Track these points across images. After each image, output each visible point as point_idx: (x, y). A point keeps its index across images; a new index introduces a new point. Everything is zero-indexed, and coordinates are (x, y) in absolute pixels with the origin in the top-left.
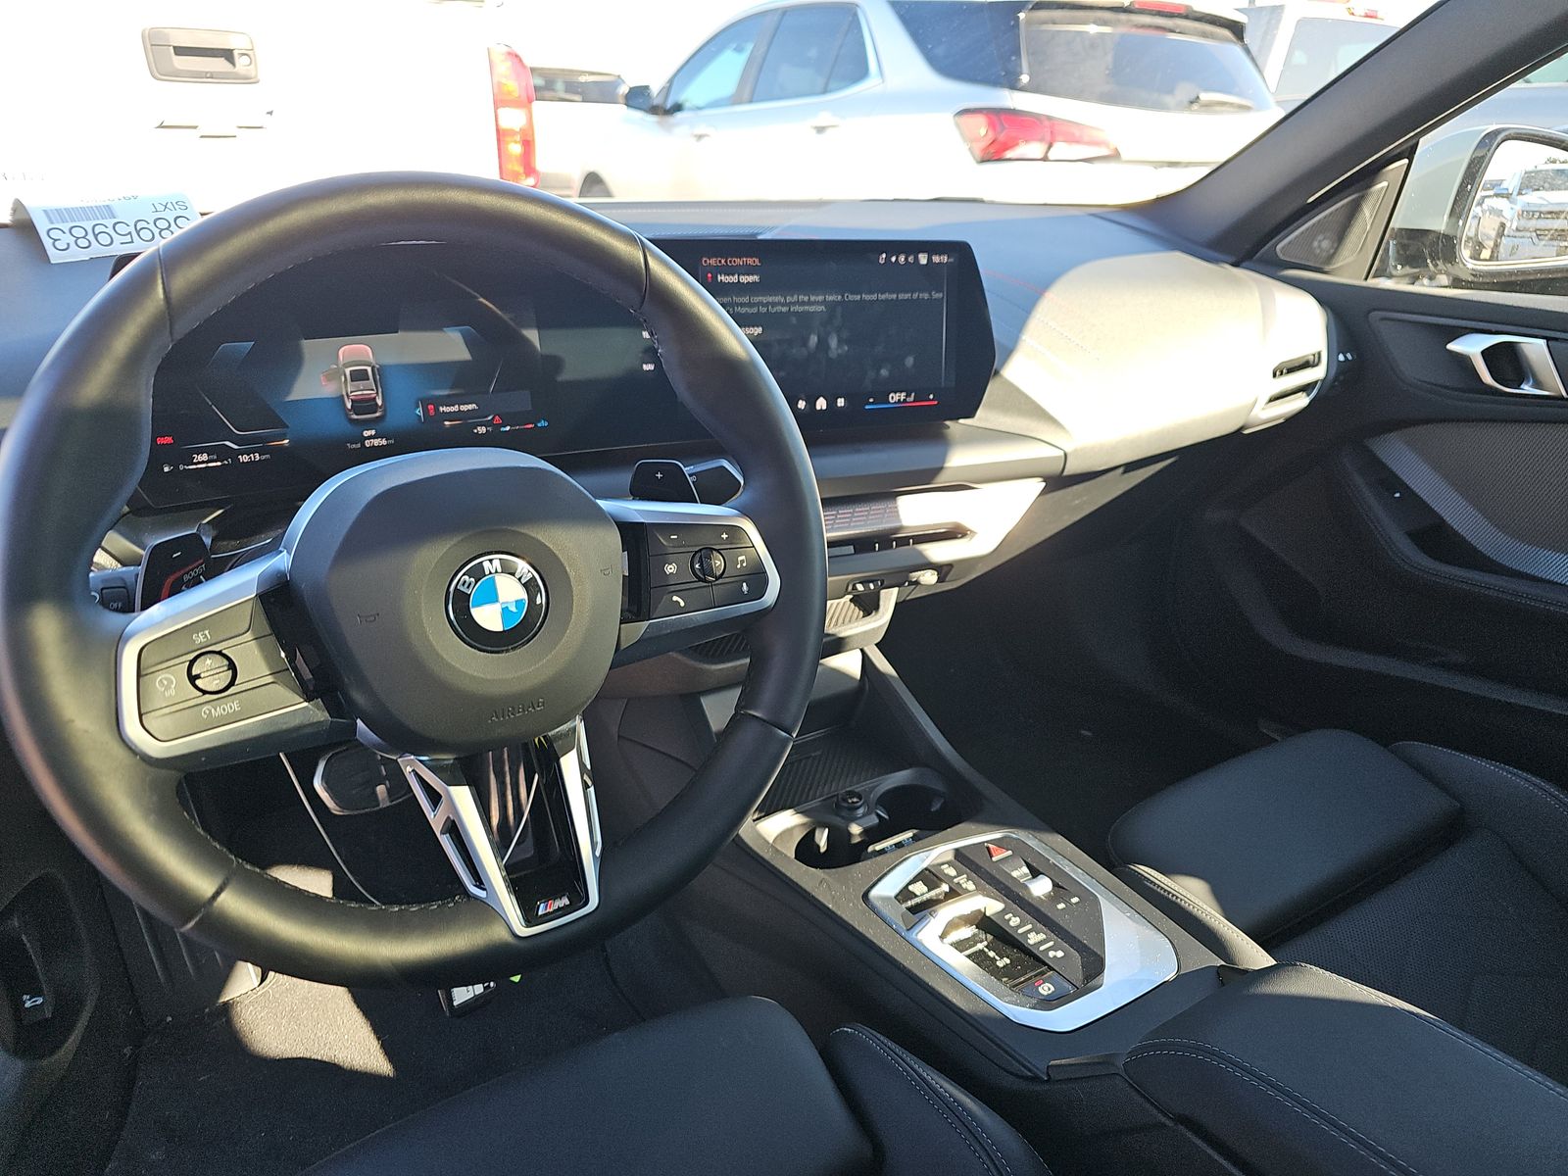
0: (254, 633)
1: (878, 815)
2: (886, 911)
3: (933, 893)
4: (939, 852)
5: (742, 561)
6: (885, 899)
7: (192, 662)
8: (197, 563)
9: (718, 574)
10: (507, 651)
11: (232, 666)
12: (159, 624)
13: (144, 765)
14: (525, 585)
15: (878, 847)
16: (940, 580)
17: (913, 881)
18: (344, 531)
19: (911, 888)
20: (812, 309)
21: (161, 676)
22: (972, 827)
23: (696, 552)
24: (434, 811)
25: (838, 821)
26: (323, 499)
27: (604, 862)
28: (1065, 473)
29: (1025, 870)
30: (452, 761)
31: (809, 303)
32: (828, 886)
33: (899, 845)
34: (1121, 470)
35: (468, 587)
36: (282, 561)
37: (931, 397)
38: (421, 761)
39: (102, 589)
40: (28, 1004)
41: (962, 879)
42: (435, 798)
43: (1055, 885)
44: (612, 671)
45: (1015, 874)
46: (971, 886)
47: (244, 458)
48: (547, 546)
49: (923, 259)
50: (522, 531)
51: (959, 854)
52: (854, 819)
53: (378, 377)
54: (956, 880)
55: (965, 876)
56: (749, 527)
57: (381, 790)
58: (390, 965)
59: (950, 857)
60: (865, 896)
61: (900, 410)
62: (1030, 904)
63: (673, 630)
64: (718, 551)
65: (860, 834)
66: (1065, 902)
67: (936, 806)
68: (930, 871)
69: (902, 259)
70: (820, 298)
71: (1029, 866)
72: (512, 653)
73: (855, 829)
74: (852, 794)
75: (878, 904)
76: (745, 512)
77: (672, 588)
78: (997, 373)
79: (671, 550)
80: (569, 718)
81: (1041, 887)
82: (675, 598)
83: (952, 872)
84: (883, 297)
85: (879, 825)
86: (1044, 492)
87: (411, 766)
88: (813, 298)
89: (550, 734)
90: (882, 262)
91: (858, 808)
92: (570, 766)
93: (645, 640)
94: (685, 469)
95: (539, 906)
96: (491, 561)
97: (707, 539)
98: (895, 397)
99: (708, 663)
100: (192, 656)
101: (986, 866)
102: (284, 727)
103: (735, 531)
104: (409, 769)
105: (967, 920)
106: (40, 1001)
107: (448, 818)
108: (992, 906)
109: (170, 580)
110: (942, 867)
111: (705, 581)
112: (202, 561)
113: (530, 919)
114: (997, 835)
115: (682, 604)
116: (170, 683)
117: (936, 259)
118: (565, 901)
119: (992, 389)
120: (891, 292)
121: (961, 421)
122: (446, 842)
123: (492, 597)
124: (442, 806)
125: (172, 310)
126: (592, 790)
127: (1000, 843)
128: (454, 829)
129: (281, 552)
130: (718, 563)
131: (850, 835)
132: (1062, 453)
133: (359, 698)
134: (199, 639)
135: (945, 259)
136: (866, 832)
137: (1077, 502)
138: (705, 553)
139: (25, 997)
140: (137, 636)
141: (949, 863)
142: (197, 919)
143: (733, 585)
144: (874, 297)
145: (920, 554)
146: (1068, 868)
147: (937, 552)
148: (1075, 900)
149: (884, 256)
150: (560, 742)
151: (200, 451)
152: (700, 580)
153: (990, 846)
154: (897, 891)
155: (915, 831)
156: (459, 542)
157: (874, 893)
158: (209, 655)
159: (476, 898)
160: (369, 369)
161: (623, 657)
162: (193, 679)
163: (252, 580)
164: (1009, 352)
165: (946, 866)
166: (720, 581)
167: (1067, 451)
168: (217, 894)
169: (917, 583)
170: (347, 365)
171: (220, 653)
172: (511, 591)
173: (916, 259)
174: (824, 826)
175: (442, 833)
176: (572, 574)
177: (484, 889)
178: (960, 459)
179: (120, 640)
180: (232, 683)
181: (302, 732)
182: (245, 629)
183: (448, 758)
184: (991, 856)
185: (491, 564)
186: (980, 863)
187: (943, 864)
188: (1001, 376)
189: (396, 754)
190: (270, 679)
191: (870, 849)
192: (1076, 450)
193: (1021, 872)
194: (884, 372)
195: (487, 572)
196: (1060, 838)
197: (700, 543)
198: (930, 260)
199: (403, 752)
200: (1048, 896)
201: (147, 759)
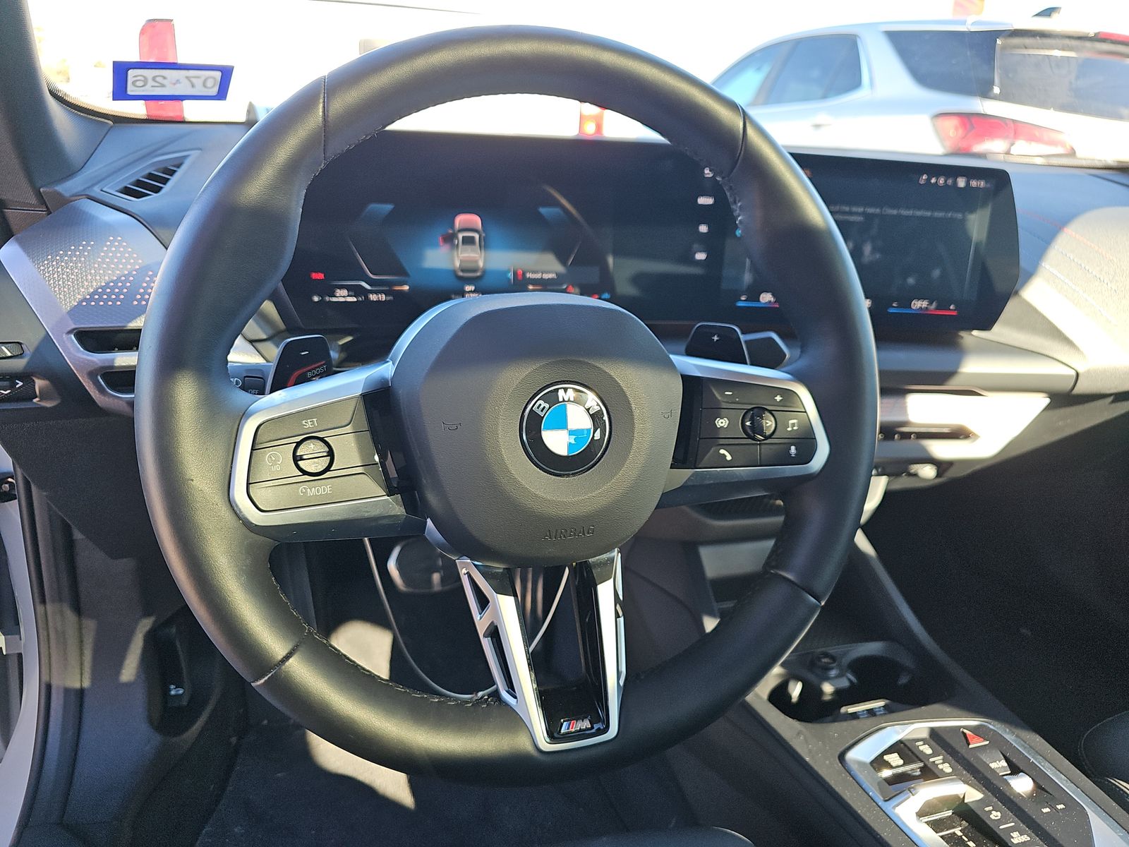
0: (354, 427)
1: (849, 680)
2: (862, 777)
3: (907, 768)
4: (915, 728)
5: (793, 425)
6: (861, 764)
7: (299, 444)
8: (320, 364)
9: (768, 433)
10: (568, 475)
11: (331, 454)
12: (278, 406)
13: (245, 529)
14: (592, 416)
15: (851, 709)
16: (938, 475)
17: (889, 751)
18: (442, 345)
19: (886, 757)
20: (852, 218)
21: (269, 452)
22: (948, 709)
23: (749, 410)
24: (480, 614)
25: (811, 677)
26: (431, 318)
27: (626, 691)
28: (1076, 391)
29: (1004, 763)
30: (501, 571)
31: (851, 213)
32: (806, 740)
33: (871, 712)
34: (1111, 399)
35: (542, 411)
36: (386, 370)
37: (952, 307)
38: (475, 565)
39: (245, 377)
40: (173, 693)
41: (938, 760)
42: (483, 602)
43: (1038, 786)
44: (657, 510)
45: (993, 765)
46: (947, 768)
47: (373, 297)
48: (618, 383)
49: (961, 183)
50: (598, 365)
51: (935, 735)
52: (827, 679)
53: (483, 243)
54: (932, 760)
55: (941, 757)
56: (803, 394)
57: (436, 577)
58: (424, 753)
59: (925, 735)
60: (842, 757)
61: (921, 316)
62: (1012, 802)
63: (716, 482)
64: (770, 412)
65: (832, 694)
66: (1051, 807)
67: (903, 680)
68: (905, 745)
69: (942, 181)
70: (861, 210)
71: (1007, 760)
72: (571, 478)
73: (828, 688)
74: (826, 655)
75: (854, 767)
76: (800, 377)
77: (722, 442)
78: (1017, 293)
79: (724, 405)
80: (610, 549)
81: (1022, 785)
82: (722, 451)
83: (927, 750)
84: (919, 213)
85: (850, 687)
86: (1048, 408)
87: (466, 568)
88: (854, 209)
89: (590, 560)
90: (922, 182)
91: (832, 669)
92: (606, 594)
93: (688, 486)
94: (741, 336)
95: (562, 724)
96: (566, 390)
97: (761, 400)
98: (918, 304)
99: (711, 518)
100: (299, 439)
101: (963, 751)
102: (366, 515)
103: (789, 395)
104: (464, 571)
105: (945, 802)
106: (181, 691)
107: (492, 623)
108: (973, 795)
109: (297, 373)
110: (918, 744)
111: (754, 439)
112: (324, 362)
113: (553, 735)
114: (973, 722)
115: (729, 457)
116: (278, 460)
117: (974, 183)
118: (586, 724)
119: (1011, 308)
120: (927, 209)
121: (975, 333)
122: (487, 644)
123: (561, 424)
124: (488, 612)
125: (327, 130)
126: (621, 620)
127: (976, 730)
128: (495, 633)
129: (388, 362)
130: (769, 423)
131: (821, 692)
132: (1073, 373)
133: (432, 498)
134: (308, 425)
135: (982, 184)
136: (838, 692)
137: (1060, 423)
138: (757, 412)
139: (172, 687)
140: (257, 414)
141: (925, 741)
142: (266, 678)
143: (782, 446)
144: (910, 213)
145: (924, 450)
146: (1050, 772)
147: (941, 450)
148: (1060, 807)
149: (925, 177)
150: (599, 570)
151: (341, 287)
152: (749, 437)
153: (965, 731)
154: (873, 758)
155: (887, 701)
156: (540, 367)
157: (852, 755)
158: (313, 440)
159: (507, 704)
160: (477, 236)
161: (667, 500)
162: (297, 459)
163: (359, 381)
164: (1029, 275)
165: (921, 743)
166: (769, 441)
167: (1079, 371)
168: (287, 657)
169: (915, 475)
170: (462, 230)
171: (322, 440)
172: (578, 418)
173: (955, 183)
174: (798, 679)
175: (484, 636)
176: (636, 413)
177: (515, 697)
178: (973, 367)
179: (244, 415)
180: (328, 469)
181: (380, 522)
182: (347, 422)
183: (499, 567)
184: (969, 744)
185: (567, 394)
186: (958, 747)
187: (918, 740)
188: (1020, 296)
189: (455, 555)
190: (360, 470)
191: (843, 710)
192: (1088, 372)
193: (999, 765)
194: (911, 281)
195: (561, 399)
196: (1038, 739)
197: (754, 403)
198: (968, 183)
199: (462, 554)
200: (1031, 796)
201: (247, 524)
